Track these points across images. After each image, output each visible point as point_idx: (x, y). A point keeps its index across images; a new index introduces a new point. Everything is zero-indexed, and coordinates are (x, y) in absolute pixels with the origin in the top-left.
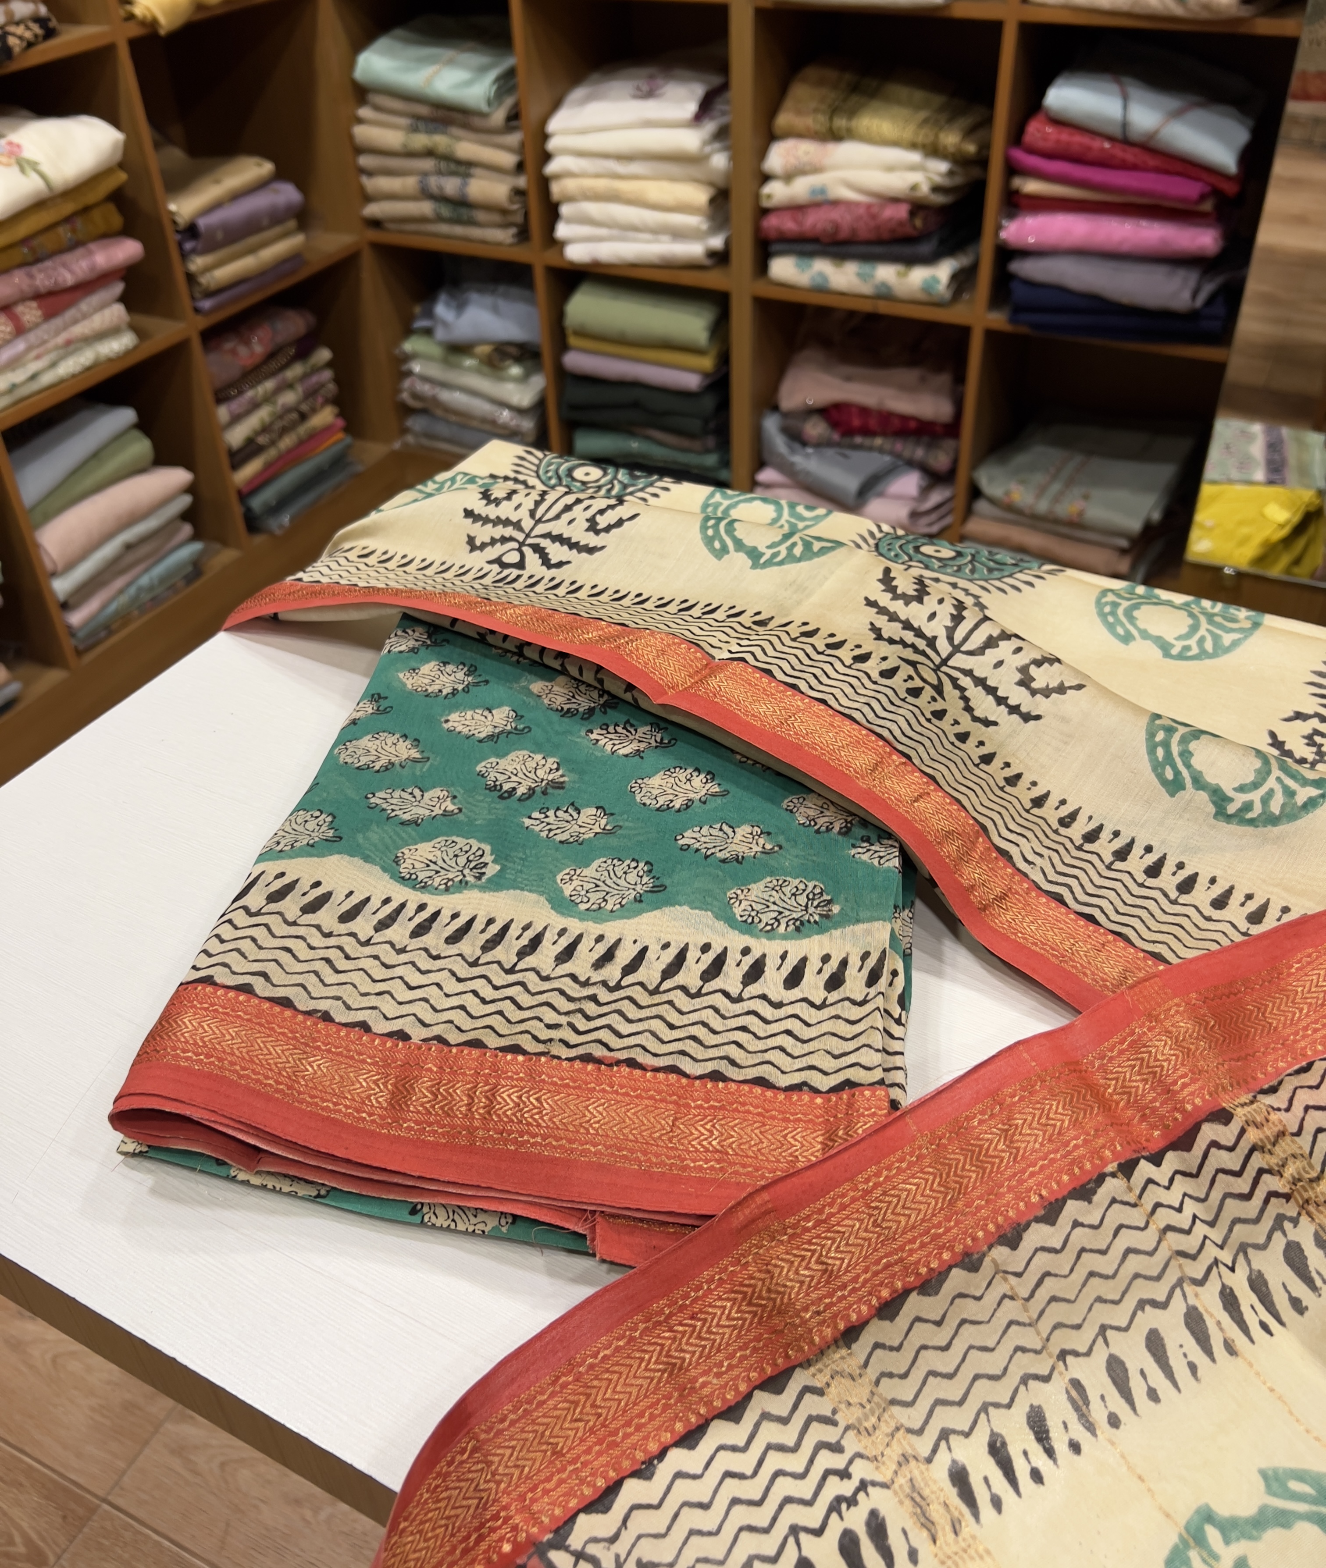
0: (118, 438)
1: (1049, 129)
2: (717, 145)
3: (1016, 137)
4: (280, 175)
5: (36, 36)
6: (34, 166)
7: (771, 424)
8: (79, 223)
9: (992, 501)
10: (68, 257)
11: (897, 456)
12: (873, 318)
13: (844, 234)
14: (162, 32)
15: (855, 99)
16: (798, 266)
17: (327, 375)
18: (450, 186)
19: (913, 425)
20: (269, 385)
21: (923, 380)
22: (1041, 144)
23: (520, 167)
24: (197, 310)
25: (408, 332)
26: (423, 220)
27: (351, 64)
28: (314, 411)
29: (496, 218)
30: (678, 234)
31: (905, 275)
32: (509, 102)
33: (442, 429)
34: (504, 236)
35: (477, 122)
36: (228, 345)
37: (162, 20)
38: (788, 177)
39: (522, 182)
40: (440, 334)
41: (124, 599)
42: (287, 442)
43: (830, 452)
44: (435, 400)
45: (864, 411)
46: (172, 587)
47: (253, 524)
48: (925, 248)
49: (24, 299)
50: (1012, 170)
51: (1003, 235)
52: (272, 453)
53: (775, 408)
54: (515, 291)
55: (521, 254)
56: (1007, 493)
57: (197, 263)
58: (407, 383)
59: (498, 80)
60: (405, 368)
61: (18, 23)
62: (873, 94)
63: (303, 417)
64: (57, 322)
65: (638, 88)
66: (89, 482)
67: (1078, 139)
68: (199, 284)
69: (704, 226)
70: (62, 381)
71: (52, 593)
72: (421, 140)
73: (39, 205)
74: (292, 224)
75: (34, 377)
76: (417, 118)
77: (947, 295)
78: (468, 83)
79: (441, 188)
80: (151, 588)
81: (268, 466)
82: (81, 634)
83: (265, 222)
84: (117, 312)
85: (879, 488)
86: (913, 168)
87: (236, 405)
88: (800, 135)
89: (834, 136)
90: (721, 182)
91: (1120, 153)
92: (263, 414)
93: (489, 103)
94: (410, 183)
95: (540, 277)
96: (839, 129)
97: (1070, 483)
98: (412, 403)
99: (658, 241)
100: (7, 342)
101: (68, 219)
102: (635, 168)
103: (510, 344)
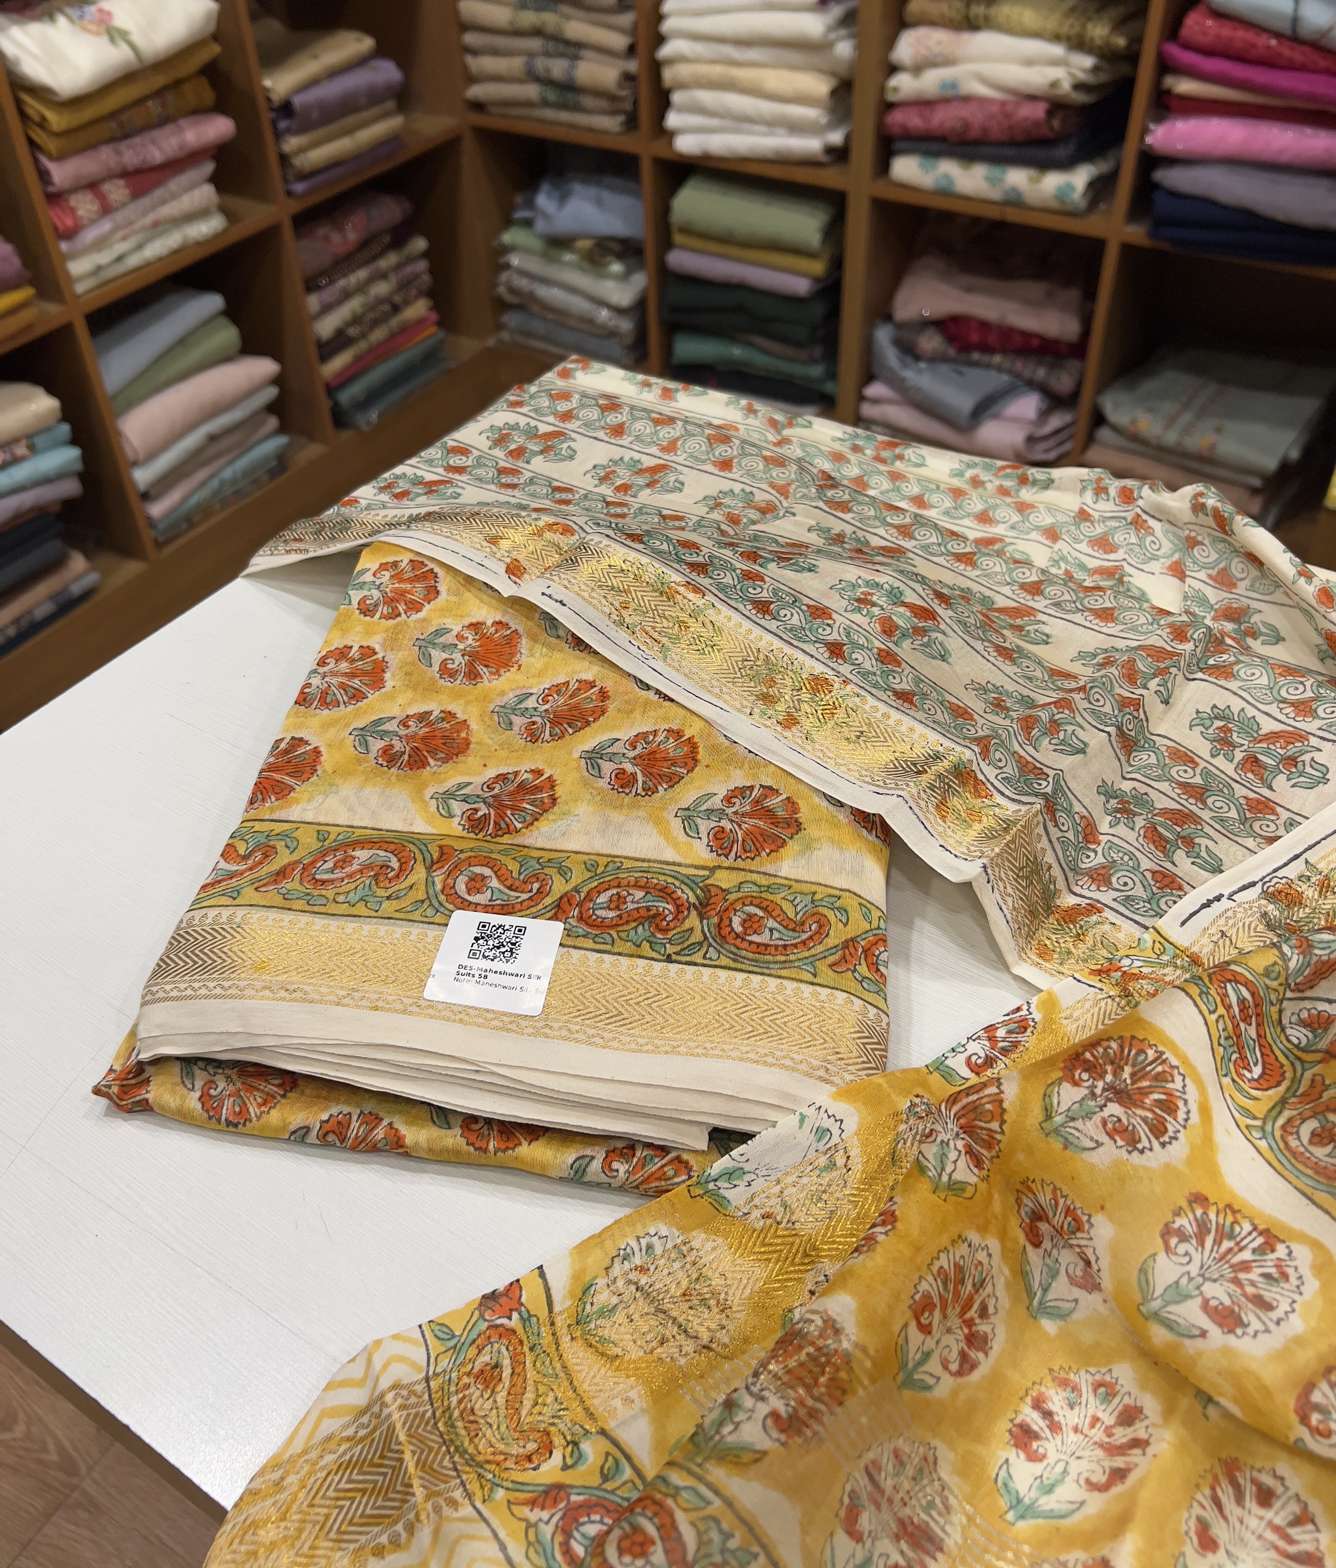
0: (206, 324)
1: (1209, 23)
2: (843, 32)
3: (1172, 30)
4: (380, 52)
6: (124, 35)
7: (883, 335)
8: (170, 97)
9: (1116, 429)
10: (156, 133)
11: (1017, 375)
12: (1000, 226)
13: (974, 133)
16: (920, 165)
17: (422, 265)
18: (558, 68)
19: (1035, 342)
20: (362, 274)
21: (1049, 294)
22: (1200, 39)
23: (631, 50)
24: (289, 194)
25: (508, 222)
26: (529, 104)
28: (407, 303)
29: (603, 104)
30: (795, 127)
31: (1037, 181)
33: (538, 326)
34: (611, 123)
35: (588, 1)
36: (321, 231)
38: (918, 69)
39: (632, 66)
40: (540, 226)
41: (205, 492)
42: (378, 335)
43: (944, 368)
44: (532, 296)
45: (984, 325)
46: (255, 481)
47: (340, 419)
48: (1061, 152)
49: (111, 176)
50: (1165, 67)
51: (1149, 140)
52: (362, 346)
53: (888, 317)
54: (618, 182)
55: (629, 144)
56: (1134, 422)
57: (291, 143)
58: (504, 277)
60: (503, 260)
63: (396, 309)
64: (145, 201)
66: (173, 369)
67: (1241, 35)
68: (292, 166)
69: (824, 120)
70: (148, 264)
71: (133, 483)
72: (529, 18)
73: (127, 77)
74: (390, 104)
75: (120, 259)
77: (1083, 204)
79: (548, 70)
80: (234, 481)
81: (358, 359)
82: (161, 527)
83: (362, 101)
84: (206, 193)
85: (994, 410)
86: (1055, 62)
87: (329, 294)
88: (933, 23)
89: (971, 25)
90: (844, 73)
91: (1286, 51)
92: (355, 305)
94: (514, 65)
95: (646, 169)
96: (977, 16)
97: (1202, 413)
98: (509, 298)
99: (774, 135)
100: (93, 222)
101: (159, 93)
102: (753, 54)
103: (612, 239)
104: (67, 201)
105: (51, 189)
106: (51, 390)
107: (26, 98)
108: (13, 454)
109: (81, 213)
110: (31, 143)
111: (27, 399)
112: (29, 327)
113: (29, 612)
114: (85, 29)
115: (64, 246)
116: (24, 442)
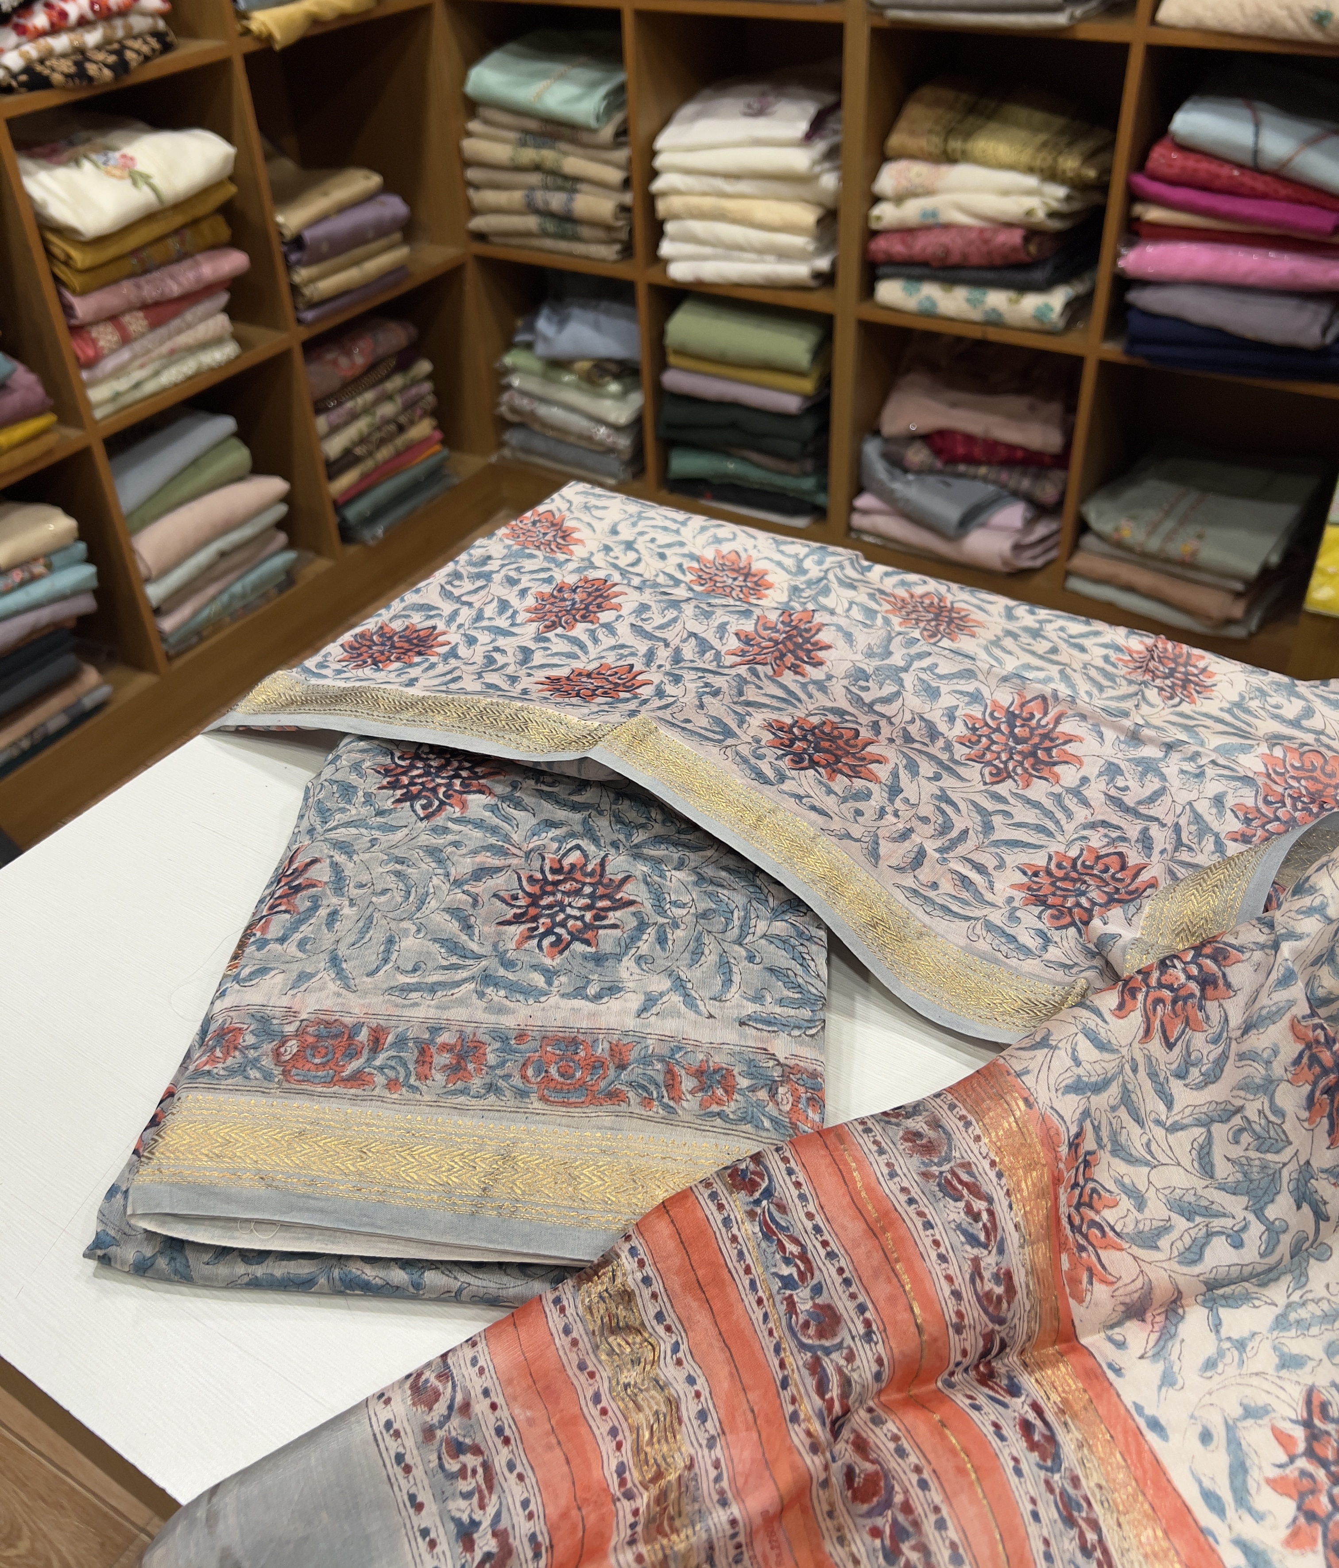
0: (218, 445)
1: (1174, 156)
2: (827, 165)
3: (1140, 162)
4: (387, 188)
5: (153, 50)
6: (146, 179)
7: (872, 449)
8: (188, 234)
9: (1100, 536)
10: (175, 269)
11: (1003, 486)
12: (982, 344)
13: (955, 259)
14: (277, 47)
15: (971, 119)
16: (905, 289)
17: (427, 387)
18: (556, 201)
19: (1019, 454)
20: (369, 396)
21: (1032, 408)
22: (1166, 171)
23: (627, 184)
24: (299, 321)
25: (509, 345)
26: (528, 234)
27: (463, 78)
28: (412, 423)
29: (601, 234)
30: (783, 255)
31: (1017, 302)
32: (618, 117)
33: (538, 444)
34: (608, 252)
35: (585, 137)
36: (330, 356)
37: (278, 35)
38: (899, 199)
39: (628, 198)
40: (541, 348)
41: (215, 607)
42: (384, 453)
43: (931, 480)
44: (532, 414)
45: (969, 439)
46: (264, 596)
47: (347, 534)
48: (1038, 275)
49: (131, 308)
50: (1133, 196)
51: (1121, 263)
52: (369, 464)
53: (876, 432)
54: (616, 307)
55: (624, 271)
56: (1117, 529)
57: (302, 274)
58: (506, 397)
59: (607, 96)
60: (504, 381)
61: (135, 37)
62: (990, 116)
63: (402, 429)
64: (162, 331)
65: (749, 106)
66: (186, 489)
67: (1204, 167)
68: (303, 295)
69: (811, 247)
70: (164, 390)
71: (145, 598)
72: (529, 155)
73: (149, 217)
74: (397, 236)
75: (137, 385)
76: (526, 132)
77: (1061, 324)
78: (579, 99)
79: (547, 203)
80: (243, 596)
81: (364, 477)
82: (172, 640)
83: (371, 234)
84: (221, 322)
85: (981, 519)
86: (1029, 192)
87: (336, 416)
88: (913, 156)
89: (949, 158)
90: (829, 202)
91: (1249, 180)
92: (361, 426)
93: (598, 118)
94: (516, 197)
95: (642, 295)
96: (954, 151)
97: (1184, 520)
98: (510, 417)
99: (764, 261)
100: (113, 351)
101: (177, 231)
102: (742, 187)
103: (609, 360)
104: (89, 333)
105: (74, 322)
106: (69, 511)
107: (51, 237)
108: (31, 573)
109: (102, 343)
110: (56, 279)
111: (46, 520)
112: (49, 452)
113: (43, 725)
114: (109, 174)
115: (85, 375)
116: (42, 561)
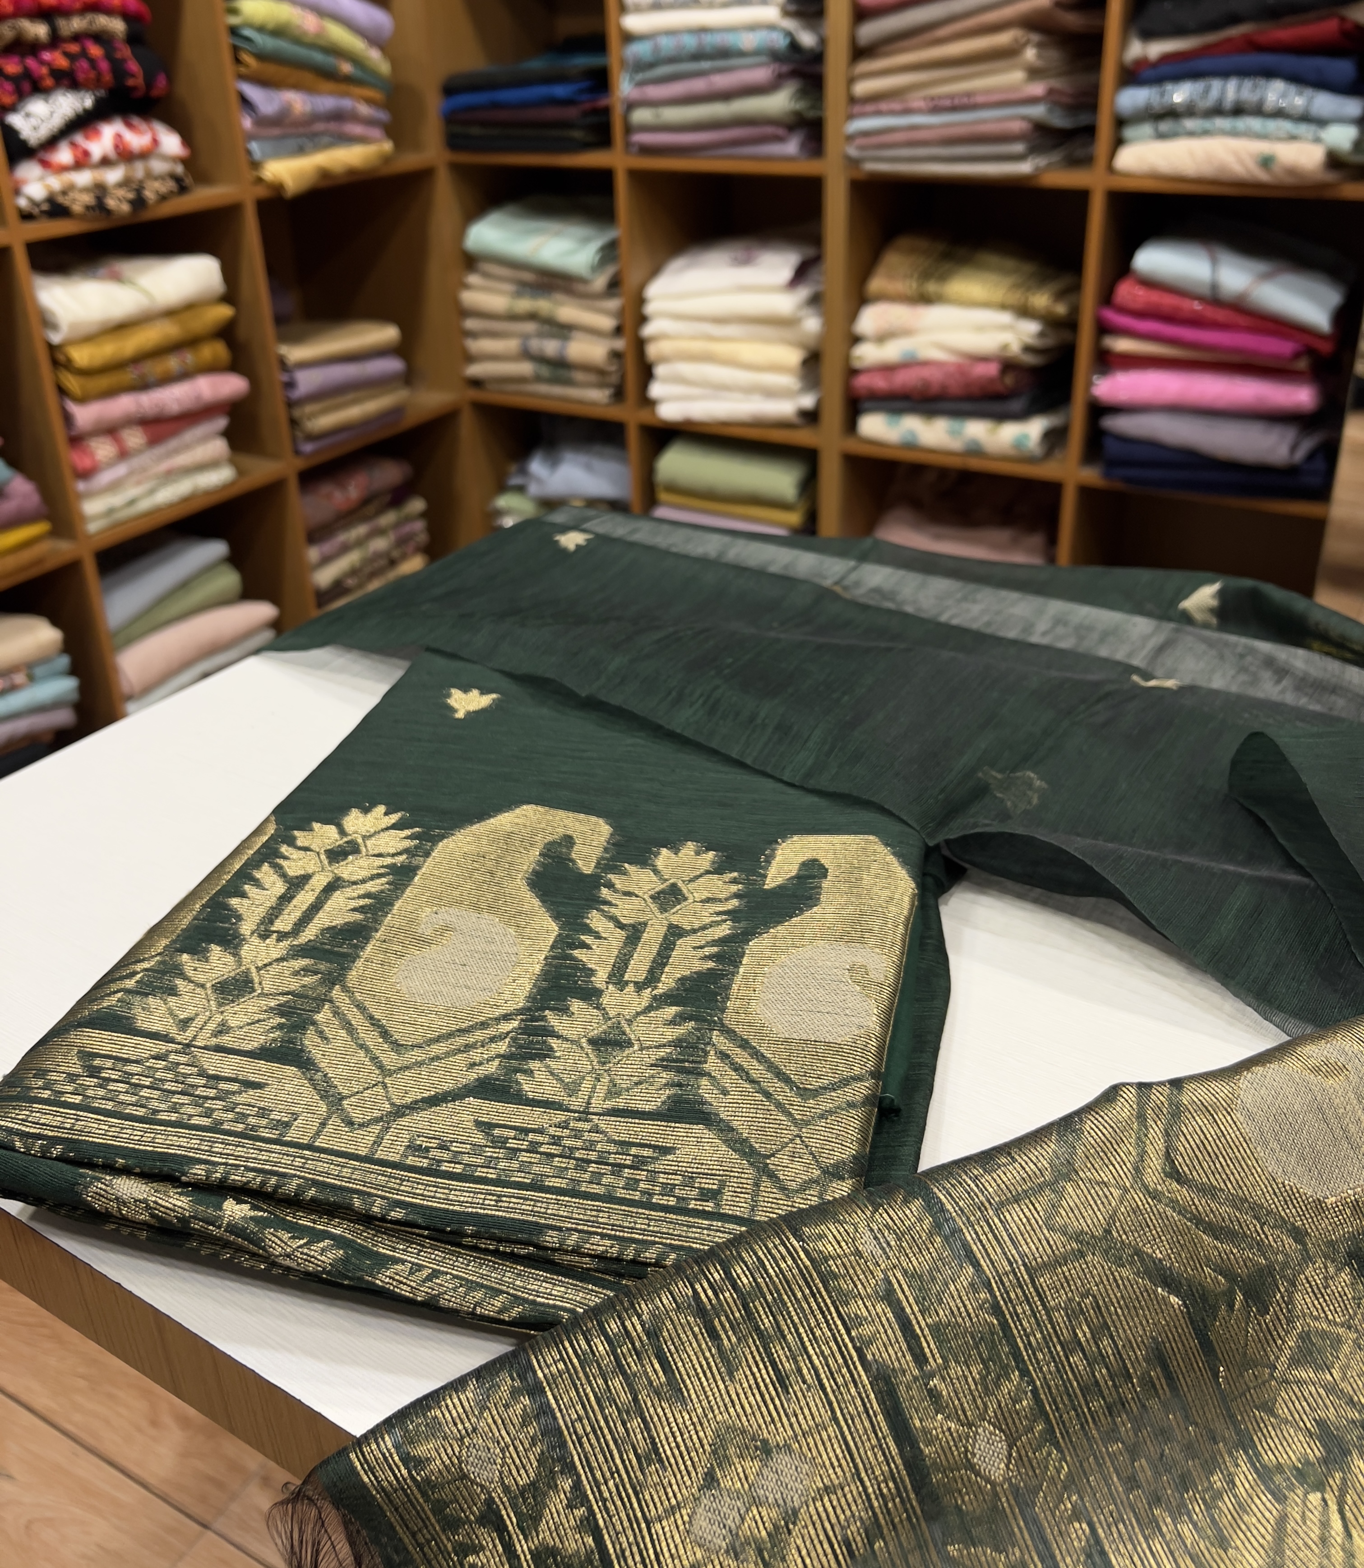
0: (211, 570)
1: (1139, 290)
2: (810, 310)
3: (1107, 298)
5: (171, 191)
10: (174, 386)
13: (934, 390)
14: (288, 195)
15: (946, 265)
16: (887, 422)
17: (419, 526)
18: (551, 347)
20: (361, 530)
21: (1014, 539)
22: (1131, 305)
23: (618, 331)
24: (297, 452)
25: (502, 488)
26: (521, 380)
27: (463, 235)
28: (404, 557)
29: (592, 378)
30: (769, 393)
31: (995, 431)
32: (611, 270)
34: (599, 396)
35: (581, 287)
36: (325, 489)
37: (289, 184)
38: (881, 339)
39: (620, 344)
40: (534, 489)
48: (1016, 405)
49: (130, 423)
50: (1103, 330)
51: (1095, 391)
54: (607, 450)
55: (616, 413)
59: (600, 250)
60: (497, 523)
61: (154, 179)
62: (964, 262)
63: (393, 563)
64: (160, 450)
65: (736, 257)
66: (177, 608)
67: (1167, 301)
68: (301, 428)
69: (796, 386)
70: (158, 510)
72: (525, 304)
75: (132, 502)
76: (523, 283)
77: (1039, 452)
78: (572, 252)
79: (541, 350)
84: (219, 446)
86: (1004, 328)
87: (328, 547)
88: (891, 299)
89: (925, 299)
90: (813, 345)
91: (1209, 312)
92: (353, 558)
93: (592, 270)
94: (511, 345)
95: (633, 437)
96: (930, 293)
99: (750, 400)
100: (110, 465)
102: (728, 330)
103: (599, 499)
104: (88, 444)
105: (74, 432)
106: (55, 622)
108: (12, 682)
109: (99, 456)
110: (60, 388)
111: (32, 630)
112: (40, 560)
115: (81, 486)
116: (23, 671)
